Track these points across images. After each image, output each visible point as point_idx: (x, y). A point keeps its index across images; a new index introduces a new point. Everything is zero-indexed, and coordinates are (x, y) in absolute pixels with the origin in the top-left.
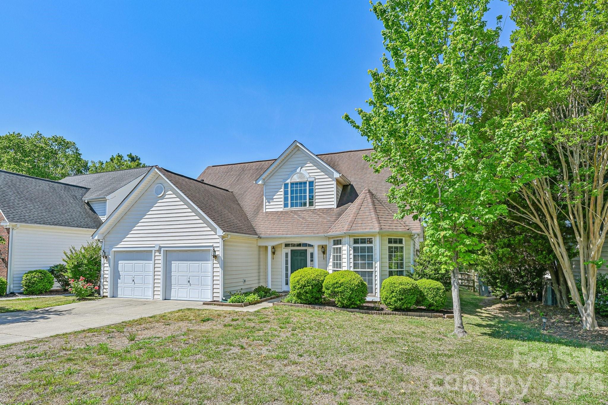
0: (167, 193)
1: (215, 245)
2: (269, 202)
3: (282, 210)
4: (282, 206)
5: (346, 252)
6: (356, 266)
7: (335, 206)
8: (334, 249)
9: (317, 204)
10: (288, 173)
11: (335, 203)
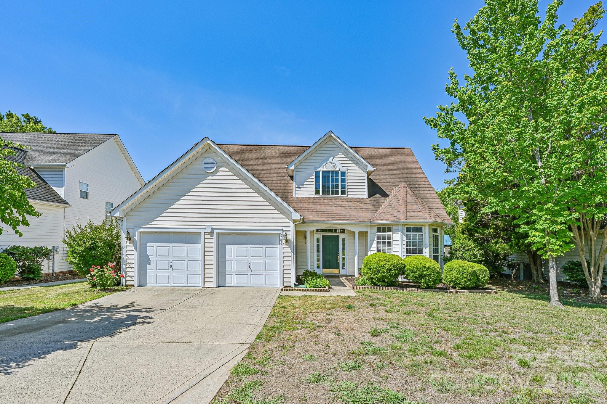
0: (219, 170)
1: (285, 229)
2: (300, 188)
3: (313, 196)
4: (314, 193)
5: (399, 239)
6: (408, 251)
7: (366, 197)
8: (378, 236)
9: (349, 193)
10: (320, 161)
11: (366, 193)
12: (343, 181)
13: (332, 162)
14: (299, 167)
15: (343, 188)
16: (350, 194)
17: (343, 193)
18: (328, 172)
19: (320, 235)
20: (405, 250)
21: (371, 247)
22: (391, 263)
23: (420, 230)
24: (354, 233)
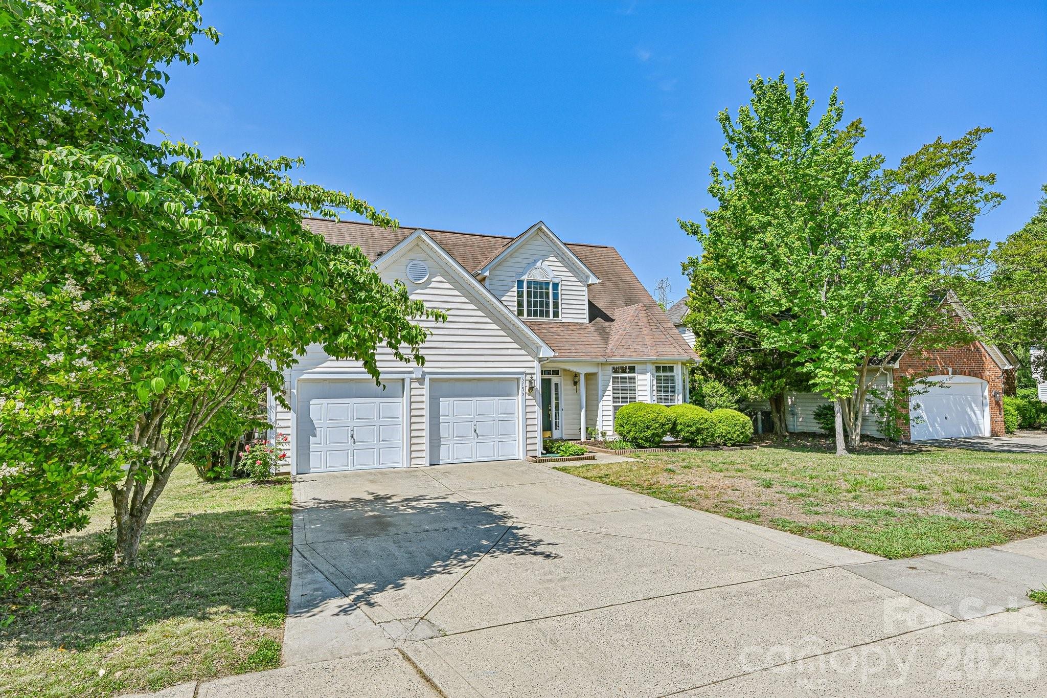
0: (433, 280)
1: (528, 371)
4: (515, 313)
5: (648, 383)
6: (660, 400)
7: (587, 321)
8: (614, 379)
9: (564, 315)
10: (524, 266)
11: (587, 316)
12: (556, 296)
13: (541, 268)
14: (494, 272)
15: (556, 305)
16: (565, 317)
17: (556, 315)
18: (535, 283)
20: (655, 398)
21: (603, 396)
22: (664, 415)
23: (671, 369)
24: (576, 375)
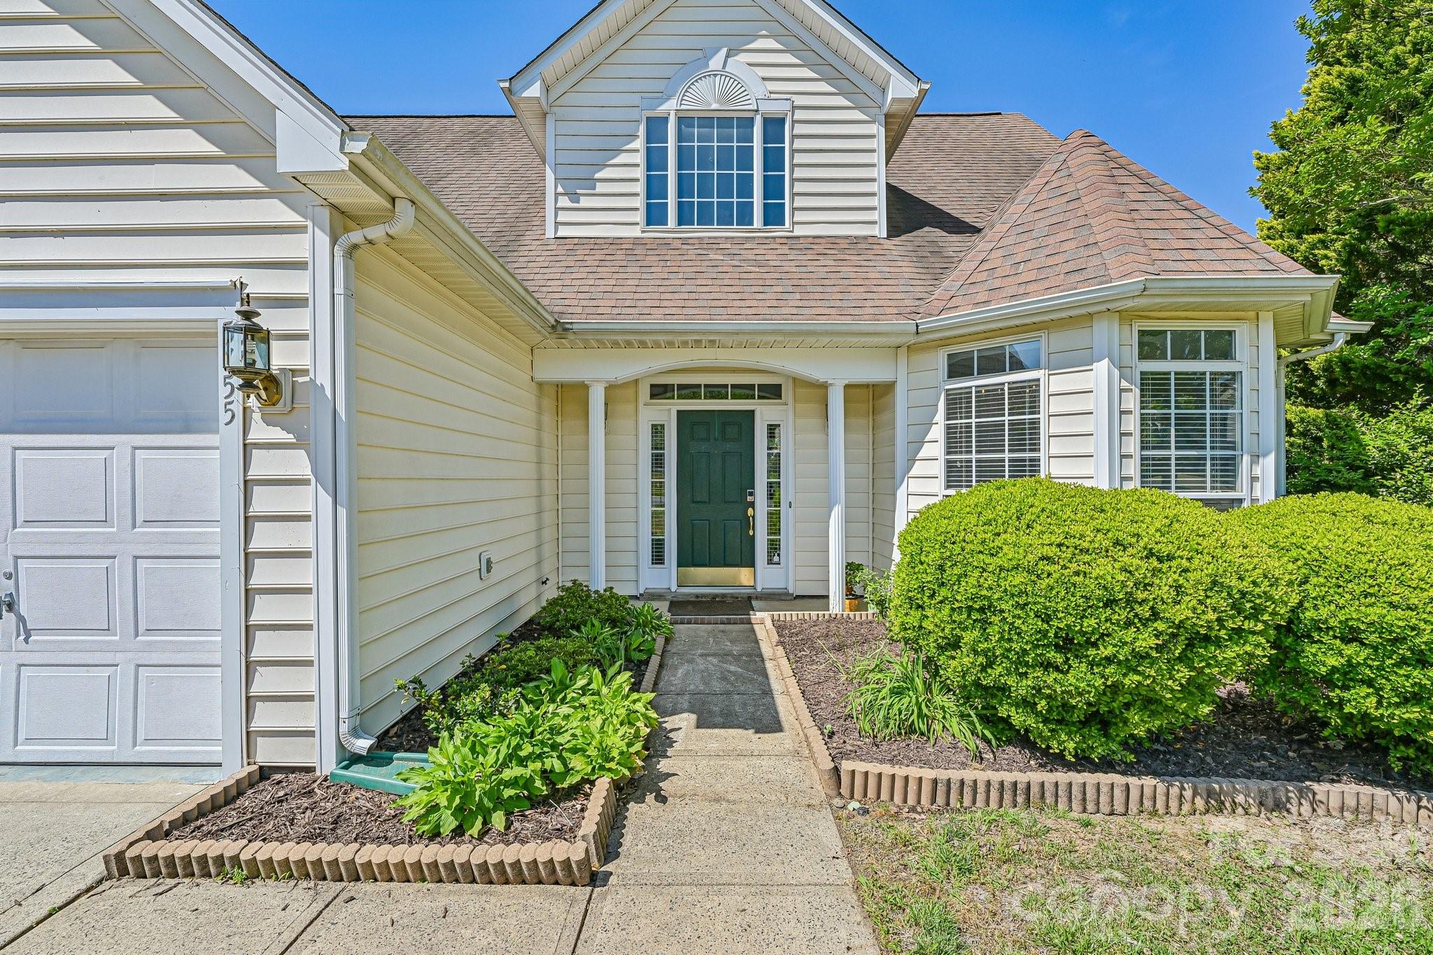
1: (260, 284)
2: (574, 197)
3: (636, 232)
4: (640, 217)
5: (1099, 403)
6: (1154, 472)
7: (881, 230)
9: (799, 217)
10: (669, 70)
11: (881, 216)
12: (773, 160)
13: (722, 73)
14: (571, 98)
15: (773, 188)
16: (807, 220)
17: (774, 215)
18: (706, 122)
19: (667, 412)
20: (1133, 468)
21: (912, 461)
23: (1221, 346)
